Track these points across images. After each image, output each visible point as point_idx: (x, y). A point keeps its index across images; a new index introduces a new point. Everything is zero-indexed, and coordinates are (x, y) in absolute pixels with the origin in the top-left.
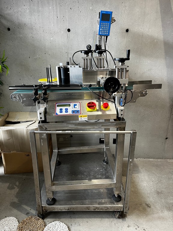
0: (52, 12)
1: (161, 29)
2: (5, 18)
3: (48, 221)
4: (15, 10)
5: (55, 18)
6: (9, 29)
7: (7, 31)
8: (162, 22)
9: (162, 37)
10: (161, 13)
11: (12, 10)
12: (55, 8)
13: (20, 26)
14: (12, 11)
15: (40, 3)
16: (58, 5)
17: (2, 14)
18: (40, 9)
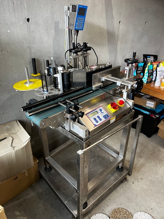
1: (106, 20)
5: (11, 4)
8: (106, 13)
9: (106, 27)
10: (105, 5)
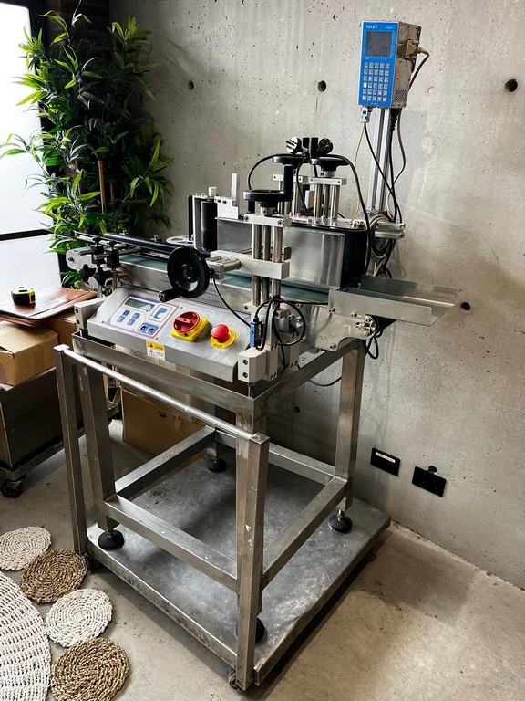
0: (286, 33)
2: (186, 55)
3: (95, 583)
4: (207, 33)
5: (292, 47)
6: (192, 85)
7: (186, 89)
11: (201, 30)
12: (293, 20)
13: (215, 76)
14: (200, 34)
15: (259, 6)
16: (302, 9)
17: (182, 45)
18: (259, 24)
